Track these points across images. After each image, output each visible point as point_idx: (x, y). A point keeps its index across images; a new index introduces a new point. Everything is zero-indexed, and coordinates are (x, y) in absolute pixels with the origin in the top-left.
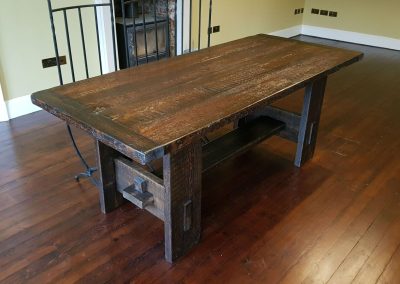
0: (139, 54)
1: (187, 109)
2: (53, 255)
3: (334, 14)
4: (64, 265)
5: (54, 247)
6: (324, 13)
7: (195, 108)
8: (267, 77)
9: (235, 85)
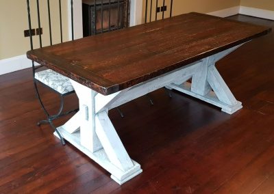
0: (97, 28)
1: (135, 63)
2: (30, 174)
4: (40, 181)
5: (32, 169)
7: (140, 62)
8: (194, 43)
9: (170, 48)
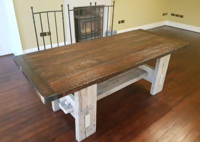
3: (182, 16)
6: (177, 16)
